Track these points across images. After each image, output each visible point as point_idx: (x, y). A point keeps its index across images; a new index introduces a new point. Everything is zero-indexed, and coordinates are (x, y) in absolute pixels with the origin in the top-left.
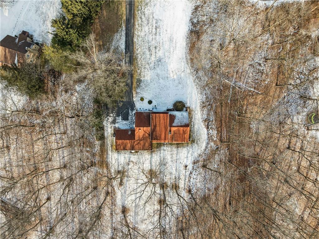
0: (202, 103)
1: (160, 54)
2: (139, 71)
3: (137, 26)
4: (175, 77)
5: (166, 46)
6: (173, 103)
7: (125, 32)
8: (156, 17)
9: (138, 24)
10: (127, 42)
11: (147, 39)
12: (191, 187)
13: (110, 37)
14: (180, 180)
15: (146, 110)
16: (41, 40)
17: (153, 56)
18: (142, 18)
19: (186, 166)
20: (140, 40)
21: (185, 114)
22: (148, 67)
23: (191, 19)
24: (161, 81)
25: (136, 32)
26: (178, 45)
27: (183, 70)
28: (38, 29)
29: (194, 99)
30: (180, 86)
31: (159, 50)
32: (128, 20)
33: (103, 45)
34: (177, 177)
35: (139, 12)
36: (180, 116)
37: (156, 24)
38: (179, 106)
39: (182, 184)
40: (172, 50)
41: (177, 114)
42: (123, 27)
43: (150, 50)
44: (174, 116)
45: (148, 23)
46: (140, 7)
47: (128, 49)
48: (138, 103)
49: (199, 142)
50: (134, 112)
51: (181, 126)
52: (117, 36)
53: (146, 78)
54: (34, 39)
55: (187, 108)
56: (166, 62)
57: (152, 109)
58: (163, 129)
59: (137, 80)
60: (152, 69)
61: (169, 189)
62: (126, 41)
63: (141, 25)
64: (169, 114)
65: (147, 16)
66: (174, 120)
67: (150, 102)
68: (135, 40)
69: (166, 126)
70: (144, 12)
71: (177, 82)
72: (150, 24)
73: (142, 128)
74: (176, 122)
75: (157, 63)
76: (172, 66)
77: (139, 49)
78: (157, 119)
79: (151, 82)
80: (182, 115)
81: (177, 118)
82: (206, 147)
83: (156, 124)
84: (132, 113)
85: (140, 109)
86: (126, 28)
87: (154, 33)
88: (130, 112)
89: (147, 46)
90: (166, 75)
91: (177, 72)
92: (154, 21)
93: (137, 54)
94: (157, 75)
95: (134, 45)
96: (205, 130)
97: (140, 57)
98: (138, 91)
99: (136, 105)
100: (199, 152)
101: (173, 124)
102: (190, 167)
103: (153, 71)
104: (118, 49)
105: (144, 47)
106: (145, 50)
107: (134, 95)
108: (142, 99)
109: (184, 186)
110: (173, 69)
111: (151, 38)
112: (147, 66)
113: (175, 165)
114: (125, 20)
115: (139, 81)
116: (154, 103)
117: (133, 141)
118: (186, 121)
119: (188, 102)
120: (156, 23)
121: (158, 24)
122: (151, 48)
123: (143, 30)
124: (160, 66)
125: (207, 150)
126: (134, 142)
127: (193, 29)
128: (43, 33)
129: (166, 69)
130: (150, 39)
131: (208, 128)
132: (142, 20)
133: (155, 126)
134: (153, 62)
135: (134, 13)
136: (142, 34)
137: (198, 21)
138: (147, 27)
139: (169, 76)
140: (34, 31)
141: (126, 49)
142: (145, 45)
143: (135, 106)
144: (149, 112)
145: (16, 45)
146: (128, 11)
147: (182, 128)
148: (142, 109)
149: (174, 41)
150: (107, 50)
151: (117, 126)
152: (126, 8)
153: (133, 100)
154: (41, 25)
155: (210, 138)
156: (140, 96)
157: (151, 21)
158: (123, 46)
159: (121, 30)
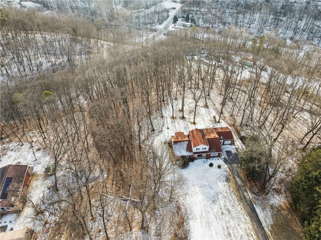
2: (231, 190)
3: (252, 233)
4: (193, 189)
5: (212, 216)
6: (189, 167)
7: (263, 225)
9: (252, 236)
10: (255, 215)
11: (236, 221)
12: (161, 119)
13: (277, 220)
14: (171, 121)
15: (213, 159)
17: (222, 205)
19: (168, 128)
20: (243, 219)
21: (178, 153)
22: (224, 194)
24: (206, 184)
25: (251, 226)
31: (218, 211)
32: (266, 238)
33: (279, 211)
34: (174, 123)
36: (182, 151)
37: (231, 238)
40: (204, 214)
41: (185, 153)
42: (268, 231)
43: (228, 210)
44: (188, 151)
47: (251, 208)
49: (161, 143)
51: (180, 141)
52: (270, 221)
53: (223, 184)
56: (207, 201)
57: (208, 160)
58: (196, 136)
59: (230, 182)
60: (219, 193)
62: (257, 216)
63: (249, 235)
64: (192, 153)
66: (187, 147)
67: (211, 165)
68: (248, 218)
69: (193, 139)
73: (213, 137)
74: (185, 145)
75: (216, 199)
76: (200, 198)
77: (240, 210)
78: (203, 142)
79: (216, 181)
81: (185, 149)
82: (153, 140)
83: (203, 139)
84: (224, 156)
85: (218, 159)
86: (264, 230)
87: (230, 229)
88: (227, 157)
89: (232, 214)
91: (193, 194)
93: (240, 204)
95: (247, 213)
97: (236, 202)
98: (225, 173)
99: (223, 162)
100: (159, 137)
101: (187, 143)
102: (164, 129)
103: (217, 191)
104: (263, 209)
105: (235, 212)
106: (233, 210)
107: (228, 169)
108: (219, 167)
109: (167, 119)
110: (198, 196)
111: (231, 223)
114: (269, 239)
115: (228, 180)
116: (207, 165)
117: (217, 131)
118: (177, 146)
122: (227, 213)
124: (212, 196)
129: (205, 195)
134: (221, 199)
136: (243, 226)
139: (200, 189)
141: (254, 207)
142: (235, 215)
144: (210, 152)
149: (204, 224)
150: (272, 207)
151: (233, 146)
153: (228, 165)
156: (222, 170)
158: (258, 210)
159: (268, 228)
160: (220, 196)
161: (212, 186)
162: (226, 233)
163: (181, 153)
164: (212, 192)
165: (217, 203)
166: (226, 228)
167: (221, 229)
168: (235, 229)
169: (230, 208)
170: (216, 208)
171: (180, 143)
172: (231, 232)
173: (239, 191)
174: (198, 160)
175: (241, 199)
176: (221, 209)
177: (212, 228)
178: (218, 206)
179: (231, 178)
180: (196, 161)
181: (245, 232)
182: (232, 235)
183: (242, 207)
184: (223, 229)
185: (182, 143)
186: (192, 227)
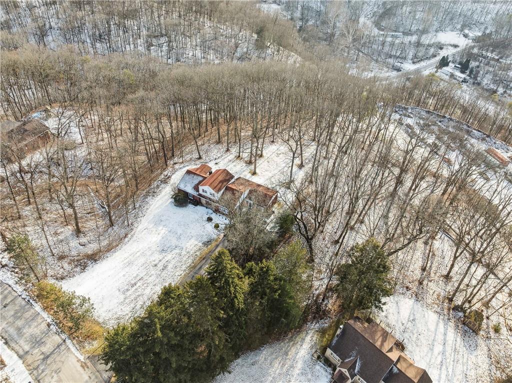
2: (197, 253)
4: (160, 228)
5: (141, 260)
11: (157, 280)
17: (167, 259)
21: (182, 185)
24: (180, 232)
27: (146, 230)
34: (231, 162)
36: (189, 185)
37: (130, 288)
39: (231, 157)
41: (189, 189)
43: (165, 267)
44: (194, 189)
45: (139, 296)
51: (195, 174)
53: (195, 243)
56: (157, 246)
57: (214, 213)
64: (198, 193)
65: (132, 305)
66: (198, 183)
67: (210, 219)
70: (131, 312)
71: (163, 223)
72: (137, 294)
73: (238, 189)
74: (197, 180)
75: (169, 250)
76: (154, 239)
77: (177, 275)
79: (192, 237)
81: (193, 185)
87: (141, 281)
89: (164, 273)
90: (168, 234)
91: (154, 232)
92: (128, 293)
97: (184, 266)
98: (215, 236)
101: (201, 180)
103: (180, 245)
105: (169, 273)
106: (171, 270)
108: (217, 226)
110: (156, 236)
111: (150, 278)
112: (184, 253)
115: (206, 244)
116: (206, 217)
118: (187, 177)
119: (169, 202)
120: (128, 290)
121: (126, 288)
122: (161, 268)
124: (168, 246)
129: (164, 240)
130: (153, 277)
131: (169, 177)
134: (173, 253)
138: (144, 293)
148: (224, 218)
149: (126, 261)
156: (216, 231)
157: (133, 297)
160: (177, 251)
161: (182, 238)
162: (133, 282)
163: (185, 187)
164: (174, 242)
165: (164, 254)
166: (138, 278)
167: (135, 275)
168: (145, 285)
169: (170, 266)
170: (157, 257)
171: (193, 175)
172: (139, 284)
173: (204, 259)
174: (203, 207)
175: (194, 267)
176: (160, 261)
177: (127, 269)
178: (161, 257)
179: (214, 244)
180: (199, 207)
181: (150, 294)
182: (135, 287)
183: (183, 274)
184: (135, 277)
185: (195, 177)
186: (114, 256)
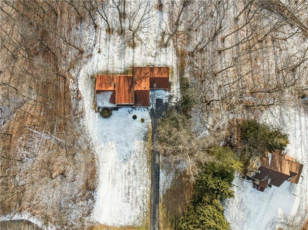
0: (84, 116)
1: (125, 167)
2: (145, 150)
3: (148, 195)
4: (110, 143)
5: (119, 174)
6: (111, 117)
7: (160, 189)
8: (129, 205)
9: (147, 198)
10: (157, 180)
11: (138, 182)
12: (94, 31)
13: (175, 185)
14: (105, 38)
15: (139, 110)
16: (245, 182)
17: (132, 164)
18: (142, 204)
19: (99, 52)
20: (145, 182)
21: (100, 104)
22: (136, 154)
23: (94, 203)
24: (124, 139)
25: (149, 189)
26: (107, 176)
27: (102, 150)
28: (248, 194)
29: (92, 120)
30: (105, 134)
31: (126, 171)
32: (157, 202)
33: (181, 177)
34: (108, 41)
35: (145, 210)
36: (105, 102)
37: (129, 197)
38: (106, 113)
39: (104, 34)
40: (113, 171)
41: (108, 105)
42: (161, 195)
43: (135, 171)
44: (111, 102)
45: (137, 198)
46: (145, 216)
47: (156, 172)
48: (147, 117)
49: (87, 76)
50: (150, 107)
51: (104, 91)
52: (168, 186)
53: (139, 142)
54: (252, 184)
55: (99, 112)
56: (119, 159)
57: (133, 110)
58: (121, 87)
59: (147, 140)
60: (132, 152)
61: (116, 29)
62: (159, 180)
63: (144, 196)
64: (116, 105)
65: (138, 206)
66: (111, 98)
67: (135, 117)
68: (150, 182)
69: (118, 91)
70: (141, 210)
71: (108, 138)
72: (135, 198)
73: (143, 89)
74: (109, 95)
75: (128, 158)
76: (113, 154)
77: (145, 172)
78: (128, 98)
79: (134, 138)
80: (103, 103)
81: (108, 100)
82: (79, 71)
83: (129, 93)
84: (153, 106)
85: (144, 111)
86: (159, 194)
87: (131, 189)
88: (155, 108)
89: (137, 175)
90: (118, 145)
91: (108, 149)
92: (130, 200)
93: (147, 167)
94: (128, 145)
95: (150, 176)
96: (80, 89)
97: (145, 164)
98: (146, 129)
99: (149, 115)
100: (86, 67)
101: (111, 94)
102: (95, 51)
103: (132, 150)
104: (167, 173)
105: (141, 174)
106: (140, 171)
107: (150, 124)
108: (143, 121)
109: (101, 32)
110: (112, 152)
111: (133, 184)
112: (138, 154)
113: (110, 53)
114: (160, 202)
115: (145, 139)
116: (130, 116)
117: (152, 76)
118: (99, 96)
119: (97, 117)
120: (128, 199)
121: (126, 198)
122: (134, 173)
123: (141, 192)
124: (125, 154)
125: (79, 69)
126: (150, 75)
127: (93, 193)
128: (243, 189)
129: (119, 151)
130: (134, 182)
131: (78, 91)
132: (142, 202)
133: (129, 91)
134: (132, 158)
135: (151, 209)
136: (142, 187)
137: (87, 200)
138: (138, 195)
139: (116, 144)
140: (251, 192)
141: (159, 172)
142: (139, 176)
143: (150, 113)
144: (136, 106)
145: (270, 176)
146: (157, 211)
147: (103, 89)
148: (143, 110)
149: (111, 180)
150: (177, 171)
151: (168, 93)
152: (159, 214)
153: (152, 120)
154: (245, 199)
155: (76, 81)
156: (144, 124)
157: (134, 201)
158: (162, 175)
159: (163, 192)
160: (133, 155)
162: (127, 192)
164: (127, 150)
165: (127, 162)
168: (134, 190)
169: (137, 168)
172: (131, 191)
174: (123, 108)
175: (151, 161)
176: (129, 168)
177: (116, 185)
178: (127, 166)
179: (150, 136)
180: (120, 110)
182: (131, 195)
183: (148, 170)
184: (125, 188)
185: (105, 93)
